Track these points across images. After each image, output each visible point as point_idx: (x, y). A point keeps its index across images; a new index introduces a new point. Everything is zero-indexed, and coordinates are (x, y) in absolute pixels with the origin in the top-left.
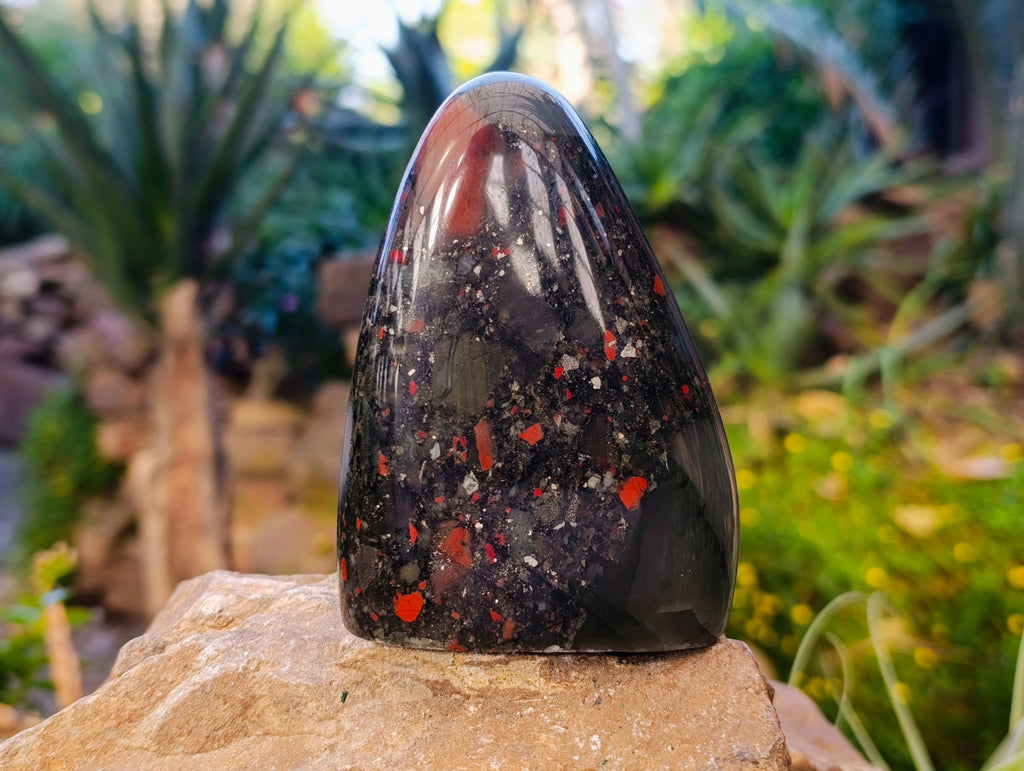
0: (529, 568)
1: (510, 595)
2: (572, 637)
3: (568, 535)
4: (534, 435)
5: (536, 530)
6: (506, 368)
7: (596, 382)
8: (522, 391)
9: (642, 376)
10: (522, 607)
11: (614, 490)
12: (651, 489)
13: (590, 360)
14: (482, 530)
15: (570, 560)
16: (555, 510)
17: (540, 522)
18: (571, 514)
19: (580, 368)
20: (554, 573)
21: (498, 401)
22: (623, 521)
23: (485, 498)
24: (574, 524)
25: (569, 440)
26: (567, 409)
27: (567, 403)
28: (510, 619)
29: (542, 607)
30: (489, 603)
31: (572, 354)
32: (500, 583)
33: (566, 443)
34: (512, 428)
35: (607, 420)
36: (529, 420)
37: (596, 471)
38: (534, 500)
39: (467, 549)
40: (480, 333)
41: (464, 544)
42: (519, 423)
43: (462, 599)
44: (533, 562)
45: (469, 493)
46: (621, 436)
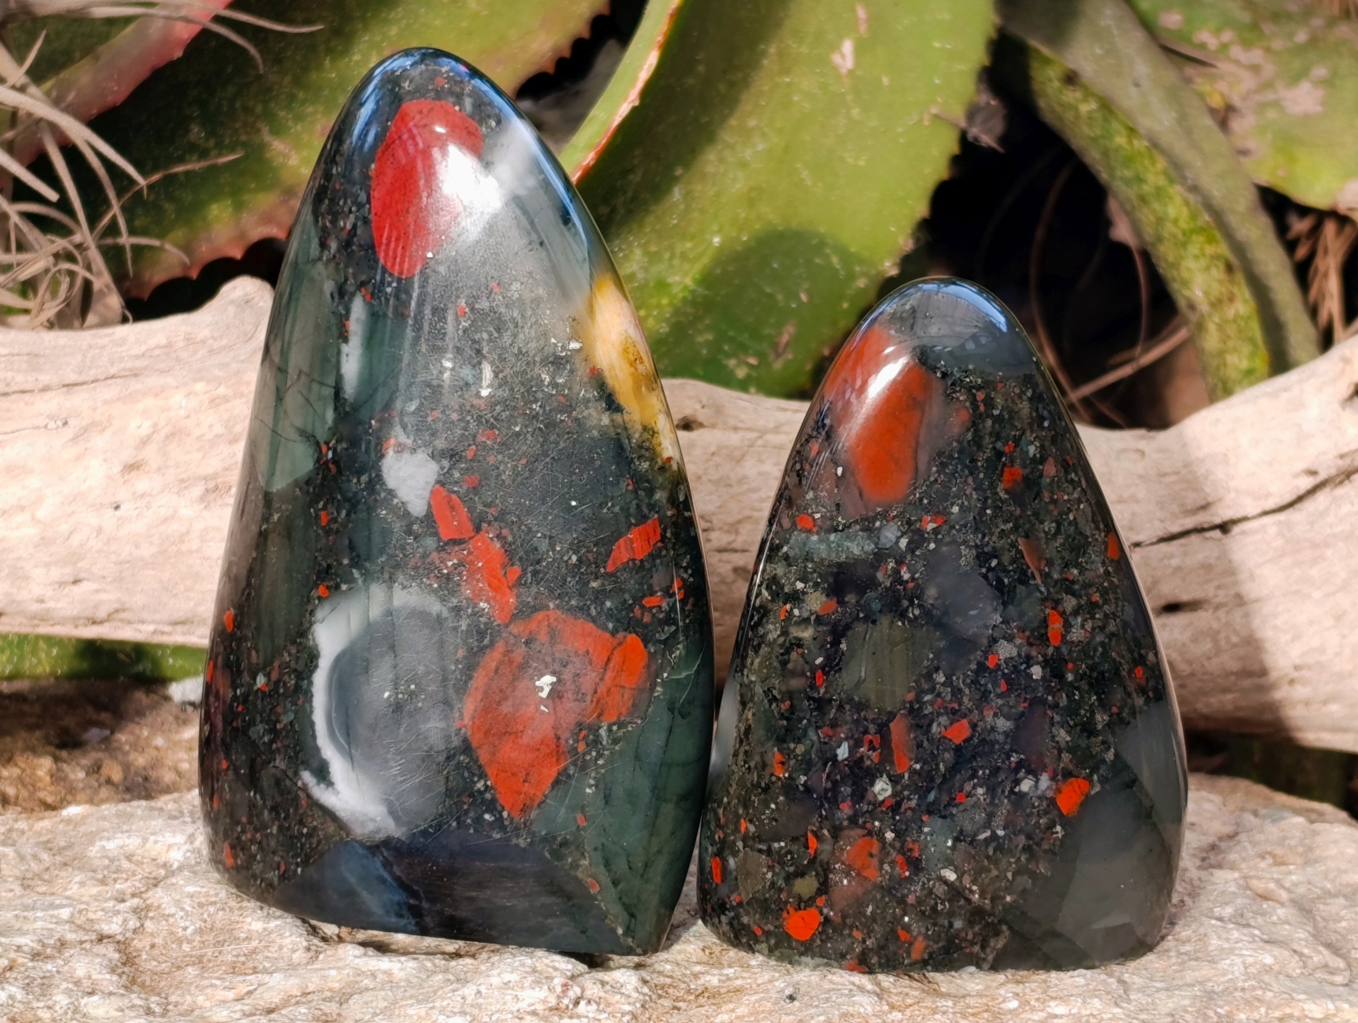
0: (946, 882)
1: (923, 913)
2: (990, 958)
3: (994, 844)
4: (960, 732)
5: (956, 840)
6: (931, 656)
7: (1037, 672)
8: (948, 683)
9: (1090, 662)
10: (935, 924)
11: (1050, 794)
12: (1093, 792)
13: (1031, 645)
14: (894, 839)
15: (995, 872)
16: (980, 817)
17: (961, 831)
18: (999, 821)
19: (1019, 655)
20: (975, 888)
21: (921, 692)
22: (1058, 828)
23: (899, 804)
24: (1001, 833)
25: (1001, 738)
26: (1000, 702)
27: (999, 696)
28: (921, 938)
29: (958, 924)
30: (898, 920)
31: (1010, 639)
32: (911, 899)
33: (997, 742)
34: (935, 725)
35: (1046, 714)
36: (955, 714)
37: (1029, 772)
38: (956, 806)
39: (875, 862)
40: (903, 615)
41: (871, 855)
42: (944, 720)
43: (865, 915)
44: (951, 876)
45: (881, 798)
46: (1063, 733)
